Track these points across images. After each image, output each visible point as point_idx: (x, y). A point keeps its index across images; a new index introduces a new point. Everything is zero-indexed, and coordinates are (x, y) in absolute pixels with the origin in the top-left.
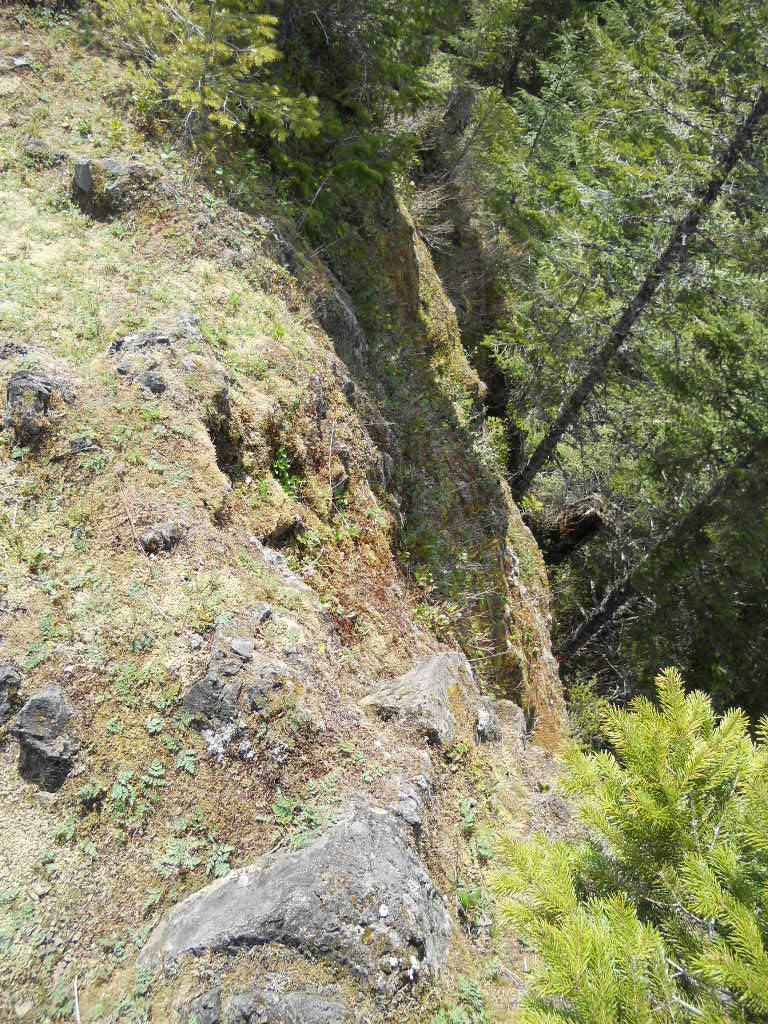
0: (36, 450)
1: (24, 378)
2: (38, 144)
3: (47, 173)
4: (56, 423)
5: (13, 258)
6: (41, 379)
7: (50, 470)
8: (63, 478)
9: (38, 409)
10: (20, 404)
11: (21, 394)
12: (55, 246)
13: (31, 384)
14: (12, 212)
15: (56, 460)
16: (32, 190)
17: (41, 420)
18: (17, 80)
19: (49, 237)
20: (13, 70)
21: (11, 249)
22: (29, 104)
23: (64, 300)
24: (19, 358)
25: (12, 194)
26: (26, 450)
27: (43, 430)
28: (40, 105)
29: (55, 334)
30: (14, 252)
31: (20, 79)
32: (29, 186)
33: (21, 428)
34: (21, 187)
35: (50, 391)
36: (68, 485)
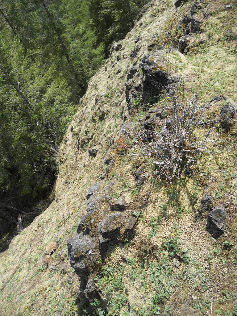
0: (226, 131)
1: (228, 107)
2: (230, 32)
3: (232, 42)
4: (234, 123)
5: (219, 69)
6: (233, 108)
7: (230, 138)
8: (233, 141)
9: (230, 118)
10: (225, 115)
11: (226, 112)
12: (232, 65)
13: (230, 109)
14: (219, 55)
15: (232, 135)
16: (226, 47)
17: (230, 121)
18: (226, 12)
19: (231, 62)
20: (225, 9)
21: (218, 66)
22: (229, 19)
23: (235, 83)
24: (224, 101)
25: (220, 49)
26: (223, 130)
27: (230, 125)
28: (232, 20)
29: (231, 94)
30: (219, 67)
31: (227, 12)
32: (225, 46)
33: (224, 123)
34: (223, 46)
35: (234, 112)
36: (235, 144)
